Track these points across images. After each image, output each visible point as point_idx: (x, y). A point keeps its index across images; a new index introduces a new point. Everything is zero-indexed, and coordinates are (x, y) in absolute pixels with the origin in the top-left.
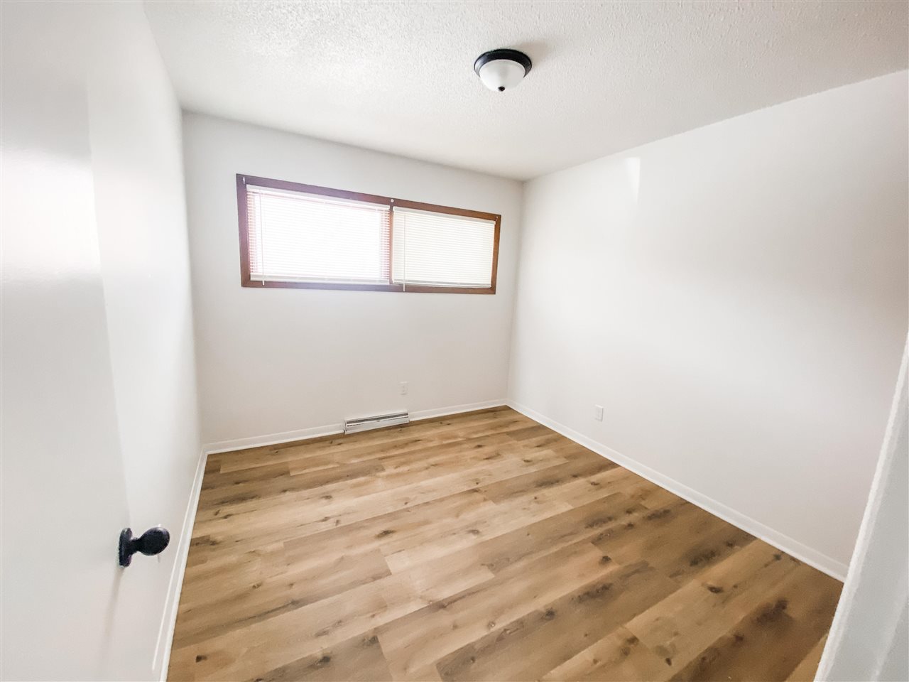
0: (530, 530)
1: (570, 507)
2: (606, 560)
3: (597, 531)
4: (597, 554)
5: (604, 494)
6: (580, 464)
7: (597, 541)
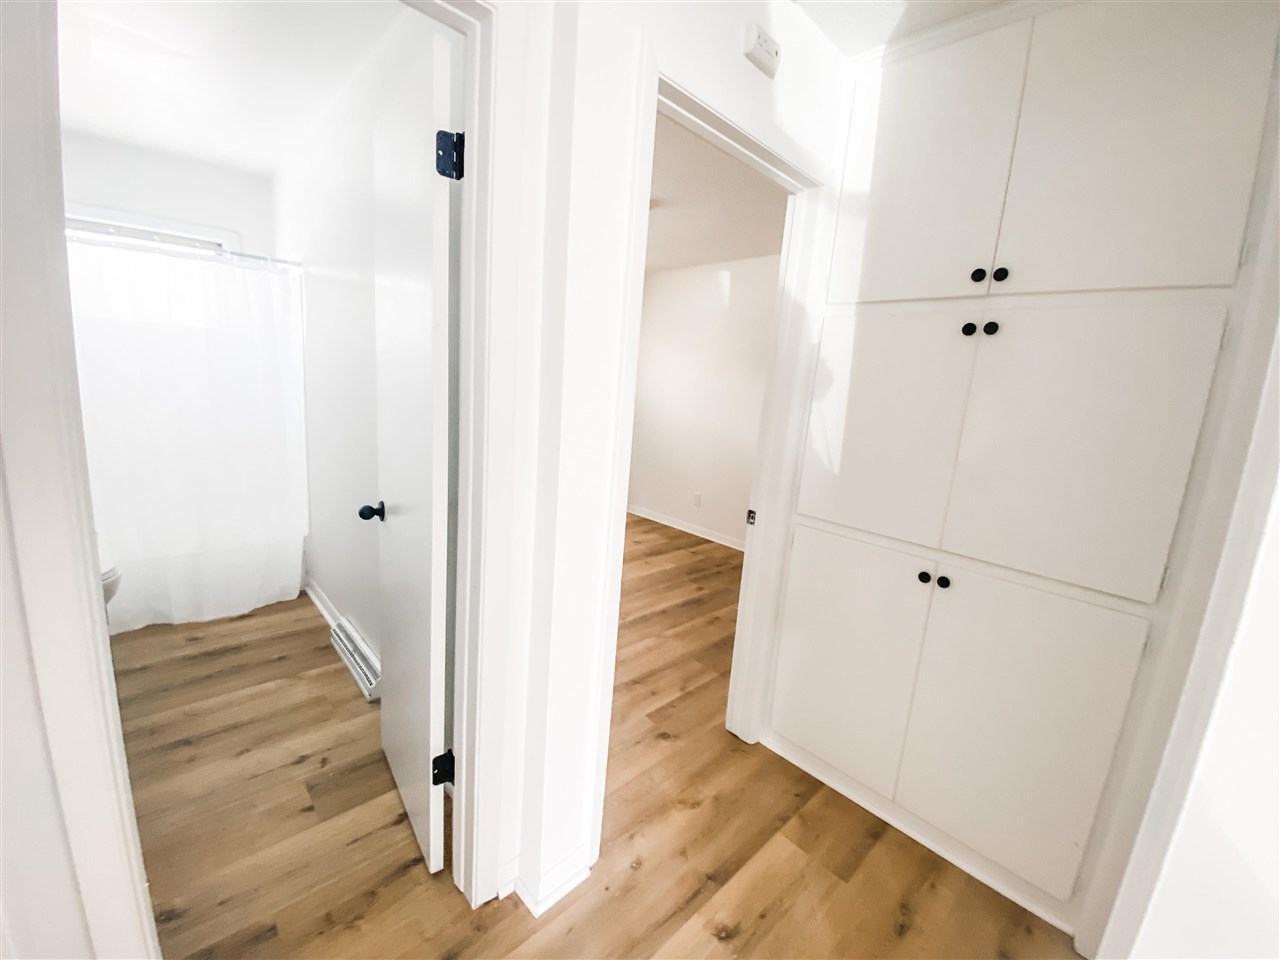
0: (643, 579)
1: (673, 566)
2: (701, 589)
3: (694, 576)
4: (695, 586)
5: (700, 557)
6: (682, 542)
7: (695, 581)
